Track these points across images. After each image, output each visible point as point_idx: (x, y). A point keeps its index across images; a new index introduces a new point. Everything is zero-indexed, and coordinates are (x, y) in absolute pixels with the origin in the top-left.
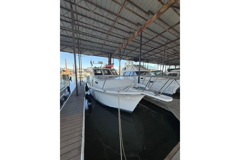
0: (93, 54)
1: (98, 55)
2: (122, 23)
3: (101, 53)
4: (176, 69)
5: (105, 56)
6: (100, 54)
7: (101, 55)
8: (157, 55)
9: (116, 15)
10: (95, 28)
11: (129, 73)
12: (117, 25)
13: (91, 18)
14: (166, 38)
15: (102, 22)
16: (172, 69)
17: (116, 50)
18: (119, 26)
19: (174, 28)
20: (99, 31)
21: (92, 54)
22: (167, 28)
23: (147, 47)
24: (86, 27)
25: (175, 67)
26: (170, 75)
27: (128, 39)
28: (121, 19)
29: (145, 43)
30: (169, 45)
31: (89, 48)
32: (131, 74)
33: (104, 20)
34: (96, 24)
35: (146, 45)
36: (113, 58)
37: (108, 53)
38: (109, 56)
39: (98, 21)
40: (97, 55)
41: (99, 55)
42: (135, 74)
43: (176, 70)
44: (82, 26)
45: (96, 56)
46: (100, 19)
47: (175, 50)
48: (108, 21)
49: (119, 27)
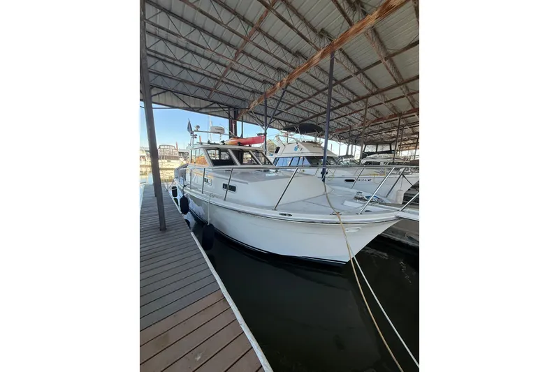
0: (186, 106)
1: (201, 109)
2: (262, 44)
3: (208, 103)
4: (377, 153)
5: (221, 114)
6: (206, 108)
7: (208, 111)
8: (343, 120)
9: (251, 24)
10: (192, 47)
11: (290, 159)
12: (250, 48)
13: (185, 17)
14: (349, 90)
15: (212, 35)
16: (370, 154)
17: (252, 99)
18: (256, 52)
19: (366, 72)
20: (203, 56)
21: (182, 105)
22: (353, 71)
23: (313, 105)
24: (166, 40)
25: (375, 147)
26: (366, 163)
27: (274, 85)
28: (260, 36)
29: (310, 97)
30: (353, 106)
31: (172, 84)
32: (294, 163)
33: (218, 30)
34: (196, 36)
35: (310, 101)
36: (242, 121)
37: (230, 107)
38: (232, 114)
39: (202, 30)
40: (198, 110)
41: (203, 111)
42: (307, 162)
43: (377, 155)
44: (155, 35)
45: (194, 111)
46: (210, 25)
47: (377, 112)
48: (227, 35)
49: (254, 54)
